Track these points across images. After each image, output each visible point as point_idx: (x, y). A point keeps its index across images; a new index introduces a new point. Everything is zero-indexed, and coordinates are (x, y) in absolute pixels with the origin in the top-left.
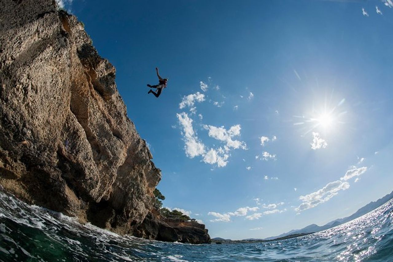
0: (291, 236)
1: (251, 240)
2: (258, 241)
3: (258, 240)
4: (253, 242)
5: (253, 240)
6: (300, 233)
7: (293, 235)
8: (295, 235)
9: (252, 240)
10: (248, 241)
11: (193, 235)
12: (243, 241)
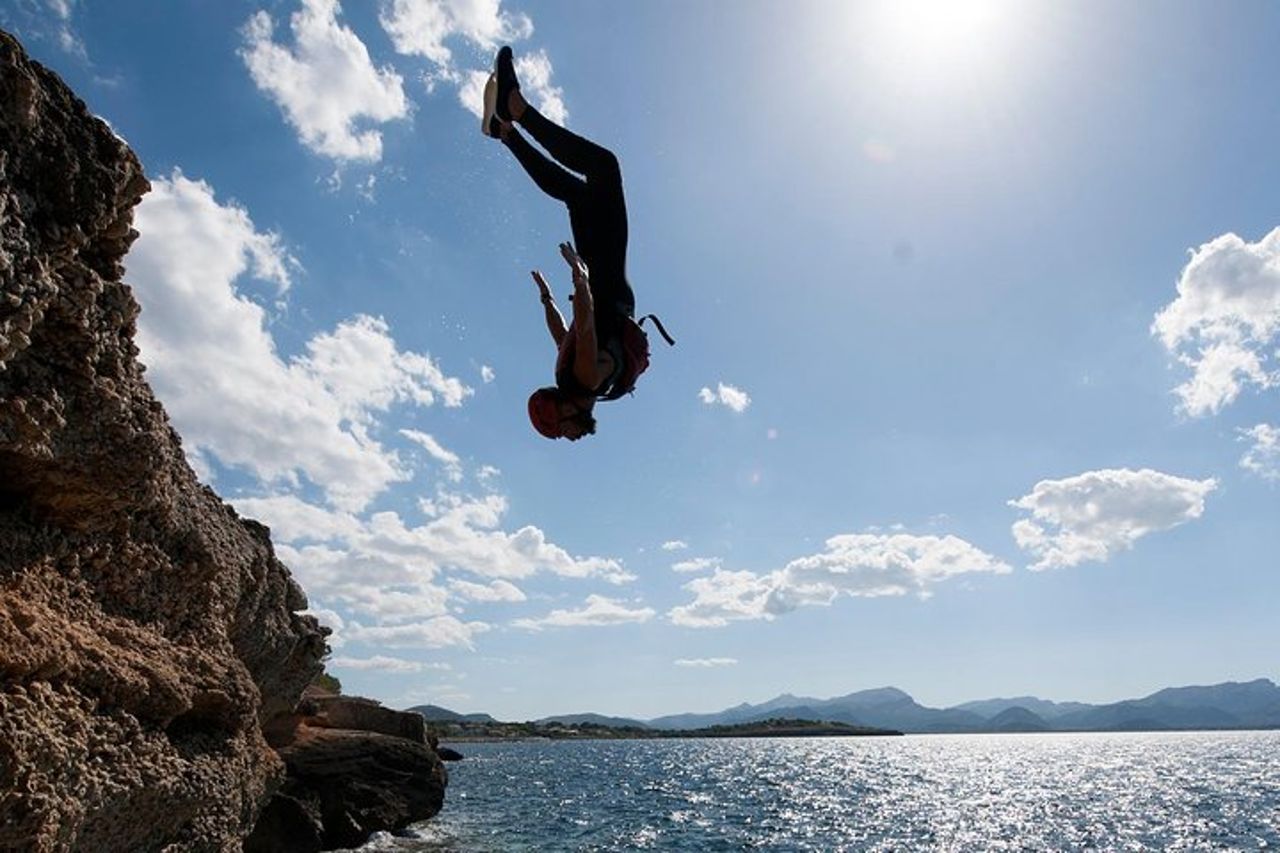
0: (779, 723)
1: (592, 722)
2: (620, 730)
3: (621, 725)
4: (599, 732)
5: (599, 722)
6: (826, 720)
7: (787, 723)
8: (800, 722)
9: (596, 726)
10: (574, 726)
11: (377, 789)
12: (552, 730)
